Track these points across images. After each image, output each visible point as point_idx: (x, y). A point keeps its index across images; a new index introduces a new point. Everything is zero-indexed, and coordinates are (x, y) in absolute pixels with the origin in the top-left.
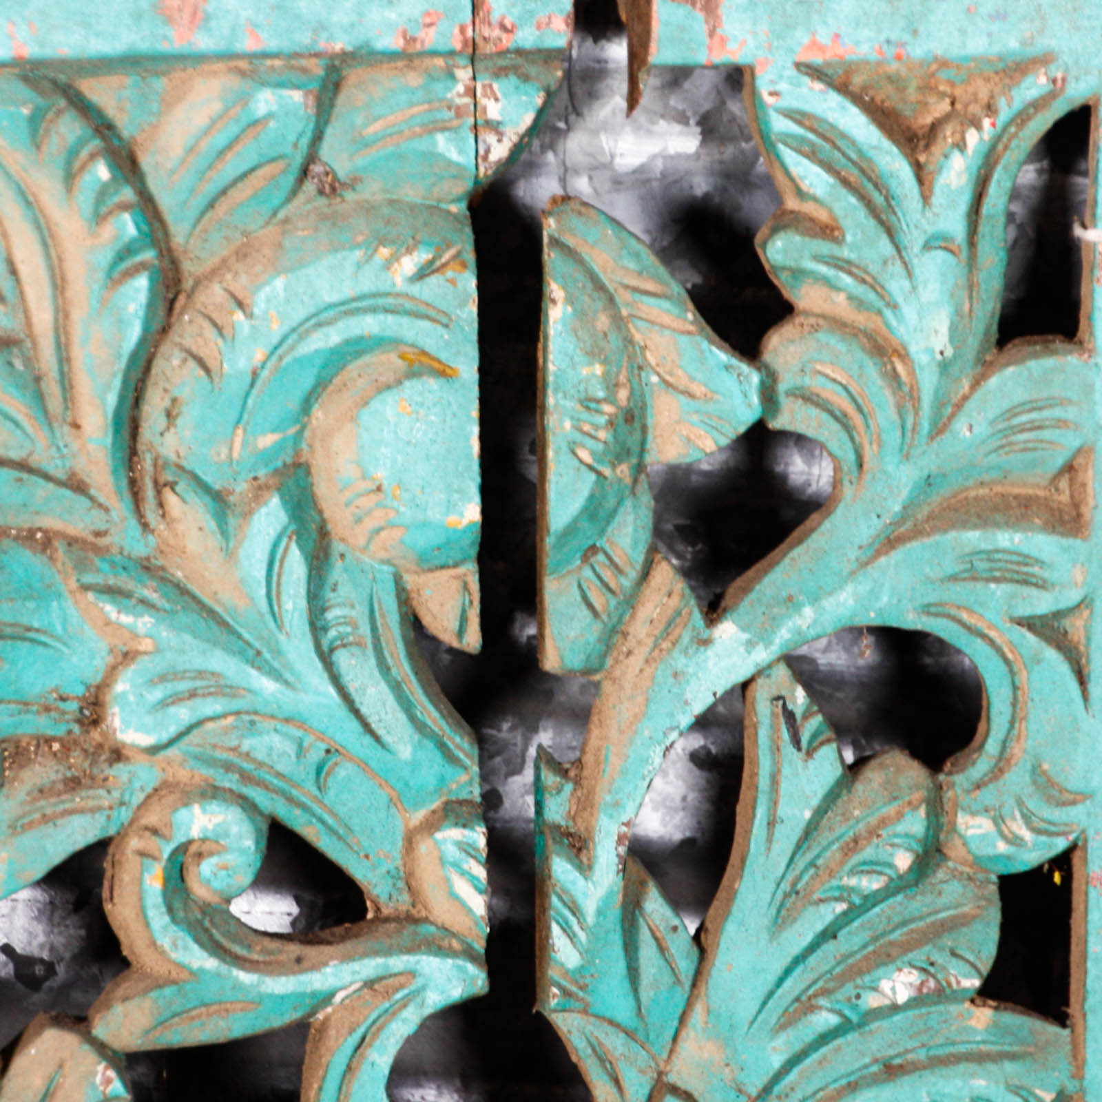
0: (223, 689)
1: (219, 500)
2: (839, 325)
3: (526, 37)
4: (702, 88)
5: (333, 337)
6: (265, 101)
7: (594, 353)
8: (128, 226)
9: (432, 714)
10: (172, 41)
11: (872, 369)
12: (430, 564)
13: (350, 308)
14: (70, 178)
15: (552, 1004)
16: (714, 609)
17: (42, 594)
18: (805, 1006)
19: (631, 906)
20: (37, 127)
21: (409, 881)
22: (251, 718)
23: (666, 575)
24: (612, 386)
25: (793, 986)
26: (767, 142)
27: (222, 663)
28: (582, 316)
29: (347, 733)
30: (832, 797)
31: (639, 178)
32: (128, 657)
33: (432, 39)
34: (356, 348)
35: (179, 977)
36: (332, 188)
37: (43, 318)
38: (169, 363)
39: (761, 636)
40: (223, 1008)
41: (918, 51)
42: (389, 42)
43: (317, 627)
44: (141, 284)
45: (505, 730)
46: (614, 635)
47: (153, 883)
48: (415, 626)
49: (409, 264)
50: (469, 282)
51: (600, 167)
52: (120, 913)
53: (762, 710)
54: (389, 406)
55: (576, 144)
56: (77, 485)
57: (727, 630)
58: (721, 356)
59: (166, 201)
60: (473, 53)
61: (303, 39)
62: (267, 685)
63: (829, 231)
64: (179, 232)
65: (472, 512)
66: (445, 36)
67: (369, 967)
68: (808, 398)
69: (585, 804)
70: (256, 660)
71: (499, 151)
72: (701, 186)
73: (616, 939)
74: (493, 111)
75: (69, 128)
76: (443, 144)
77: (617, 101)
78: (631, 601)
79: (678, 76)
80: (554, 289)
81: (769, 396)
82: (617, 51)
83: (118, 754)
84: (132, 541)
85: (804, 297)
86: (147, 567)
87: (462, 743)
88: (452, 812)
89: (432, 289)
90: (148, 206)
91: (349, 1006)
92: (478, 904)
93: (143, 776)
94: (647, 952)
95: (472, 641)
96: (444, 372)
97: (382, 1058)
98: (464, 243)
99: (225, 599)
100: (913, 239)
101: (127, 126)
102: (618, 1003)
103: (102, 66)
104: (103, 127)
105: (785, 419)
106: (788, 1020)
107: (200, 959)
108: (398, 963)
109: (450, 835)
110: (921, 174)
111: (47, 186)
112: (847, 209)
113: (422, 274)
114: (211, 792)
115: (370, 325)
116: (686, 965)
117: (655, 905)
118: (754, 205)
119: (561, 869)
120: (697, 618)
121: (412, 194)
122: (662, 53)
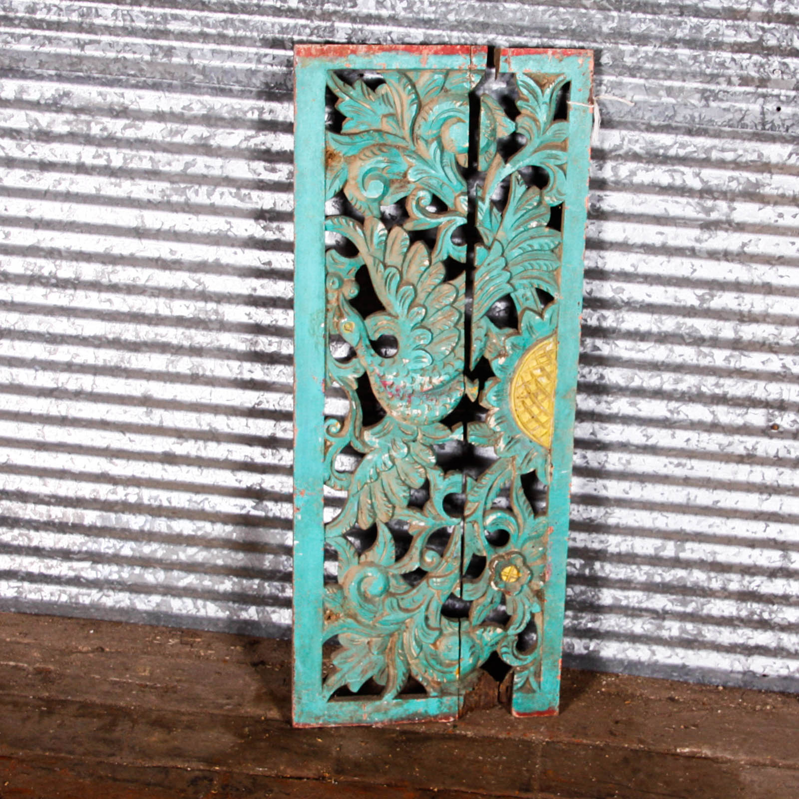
0: (426, 172)
1: (427, 142)
2: (528, 116)
3: (479, 68)
4: (507, 76)
5: (446, 115)
6: (436, 77)
7: (489, 119)
8: (413, 96)
9: (460, 178)
10: (421, 66)
11: (533, 123)
12: (460, 153)
13: (448, 111)
14: (405, 88)
15: (478, 225)
16: (506, 162)
17: (397, 156)
18: (519, 227)
19: (491, 210)
20: (400, 80)
21: (455, 204)
22: (430, 177)
23: (498, 156)
24: (491, 124)
25: (517, 224)
26: (517, 86)
27: (426, 168)
28: (486, 113)
29: (446, 181)
30: (524, 193)
31: (496, 91)
32: (411, 167)
33: (463, 67)
34: (450, 117)
35: (417, 219)
36: (447, 91)
37: (399, 111)
38: (419, 119)
39: (514, 166)
40: (425, 224)
41: (543, 72)
42: (457, 68)
43: (441, 162)
44: (415, 106)
45: (471, 181)
46: (490, 166)
47: (414, 203)
48: (457, 163)
49: (459, 104)
50: (468, 107)
51: (490, 89)
52: (408, 208)
53: (513, 179)
54: (455, 127)
55: (486, 85)
56: (404, 138)
57: (508, 165)
58: (509, 120)
59: (420, 92)
60: (470, 70)
61: (443, 67)
62: (433, 172)
63: (527, 100)
64: (422, 97)
65: (467, 145)
66: (466, 67)
67: (448, 218)
68: (523, 128)
69: (484, 193)
70: (431, 167)
71: (474, 86)
72: (506, 92)
73: (488, 216)
74: (473, 79)
75: (404, 80)
76: (465, 84)
77: (493, 78)
78: (493, 160)
79: (503, 74)
80: (482, 108)
81: (516, 127)
82: (494, 70)
83: (409, 182)
84: (412, 147)
85: (523, 111)
86: (414, 152)
87: (464, 182)
88: (463, 194)
89: (462, 108)
90: (417, 93)
91: (446, 225)
92: (466, 209)
93: (412, 186)
94: (493, 217)
95: (467, 166)
96: (463, 122)
97: (450, 233)
98: (467, 101)
99: (427, 158)
100: (541, 102)
101: (414, 80)
102: (487, 224)
103: (410, 70)
104: (410, 80)
105: (520, 131)
106: (516, 229)
107: (421, 216)
108: (453, 218)
109: (462, 198)
110: (543, 92)
111: (401, 89)
112: (530, 97)
113: (461, 105)
114: (423, 189)
115: (452, 114)
116: (499, 219)
117: (495, 210)
118: (515, 96)
119: (480, 203)
120: (503, 163)
121: (459, 92)
122: (501, 70)
